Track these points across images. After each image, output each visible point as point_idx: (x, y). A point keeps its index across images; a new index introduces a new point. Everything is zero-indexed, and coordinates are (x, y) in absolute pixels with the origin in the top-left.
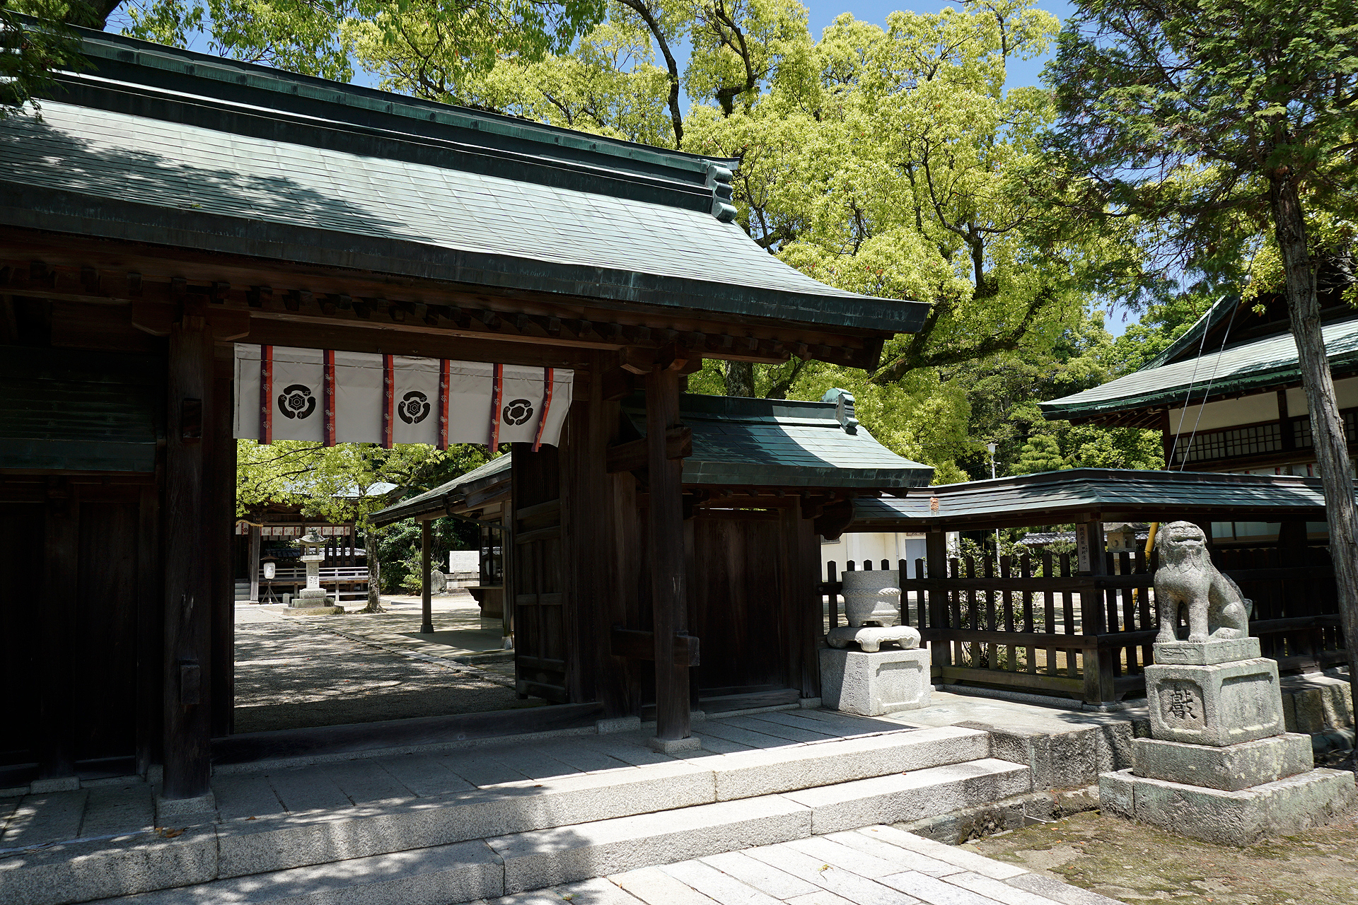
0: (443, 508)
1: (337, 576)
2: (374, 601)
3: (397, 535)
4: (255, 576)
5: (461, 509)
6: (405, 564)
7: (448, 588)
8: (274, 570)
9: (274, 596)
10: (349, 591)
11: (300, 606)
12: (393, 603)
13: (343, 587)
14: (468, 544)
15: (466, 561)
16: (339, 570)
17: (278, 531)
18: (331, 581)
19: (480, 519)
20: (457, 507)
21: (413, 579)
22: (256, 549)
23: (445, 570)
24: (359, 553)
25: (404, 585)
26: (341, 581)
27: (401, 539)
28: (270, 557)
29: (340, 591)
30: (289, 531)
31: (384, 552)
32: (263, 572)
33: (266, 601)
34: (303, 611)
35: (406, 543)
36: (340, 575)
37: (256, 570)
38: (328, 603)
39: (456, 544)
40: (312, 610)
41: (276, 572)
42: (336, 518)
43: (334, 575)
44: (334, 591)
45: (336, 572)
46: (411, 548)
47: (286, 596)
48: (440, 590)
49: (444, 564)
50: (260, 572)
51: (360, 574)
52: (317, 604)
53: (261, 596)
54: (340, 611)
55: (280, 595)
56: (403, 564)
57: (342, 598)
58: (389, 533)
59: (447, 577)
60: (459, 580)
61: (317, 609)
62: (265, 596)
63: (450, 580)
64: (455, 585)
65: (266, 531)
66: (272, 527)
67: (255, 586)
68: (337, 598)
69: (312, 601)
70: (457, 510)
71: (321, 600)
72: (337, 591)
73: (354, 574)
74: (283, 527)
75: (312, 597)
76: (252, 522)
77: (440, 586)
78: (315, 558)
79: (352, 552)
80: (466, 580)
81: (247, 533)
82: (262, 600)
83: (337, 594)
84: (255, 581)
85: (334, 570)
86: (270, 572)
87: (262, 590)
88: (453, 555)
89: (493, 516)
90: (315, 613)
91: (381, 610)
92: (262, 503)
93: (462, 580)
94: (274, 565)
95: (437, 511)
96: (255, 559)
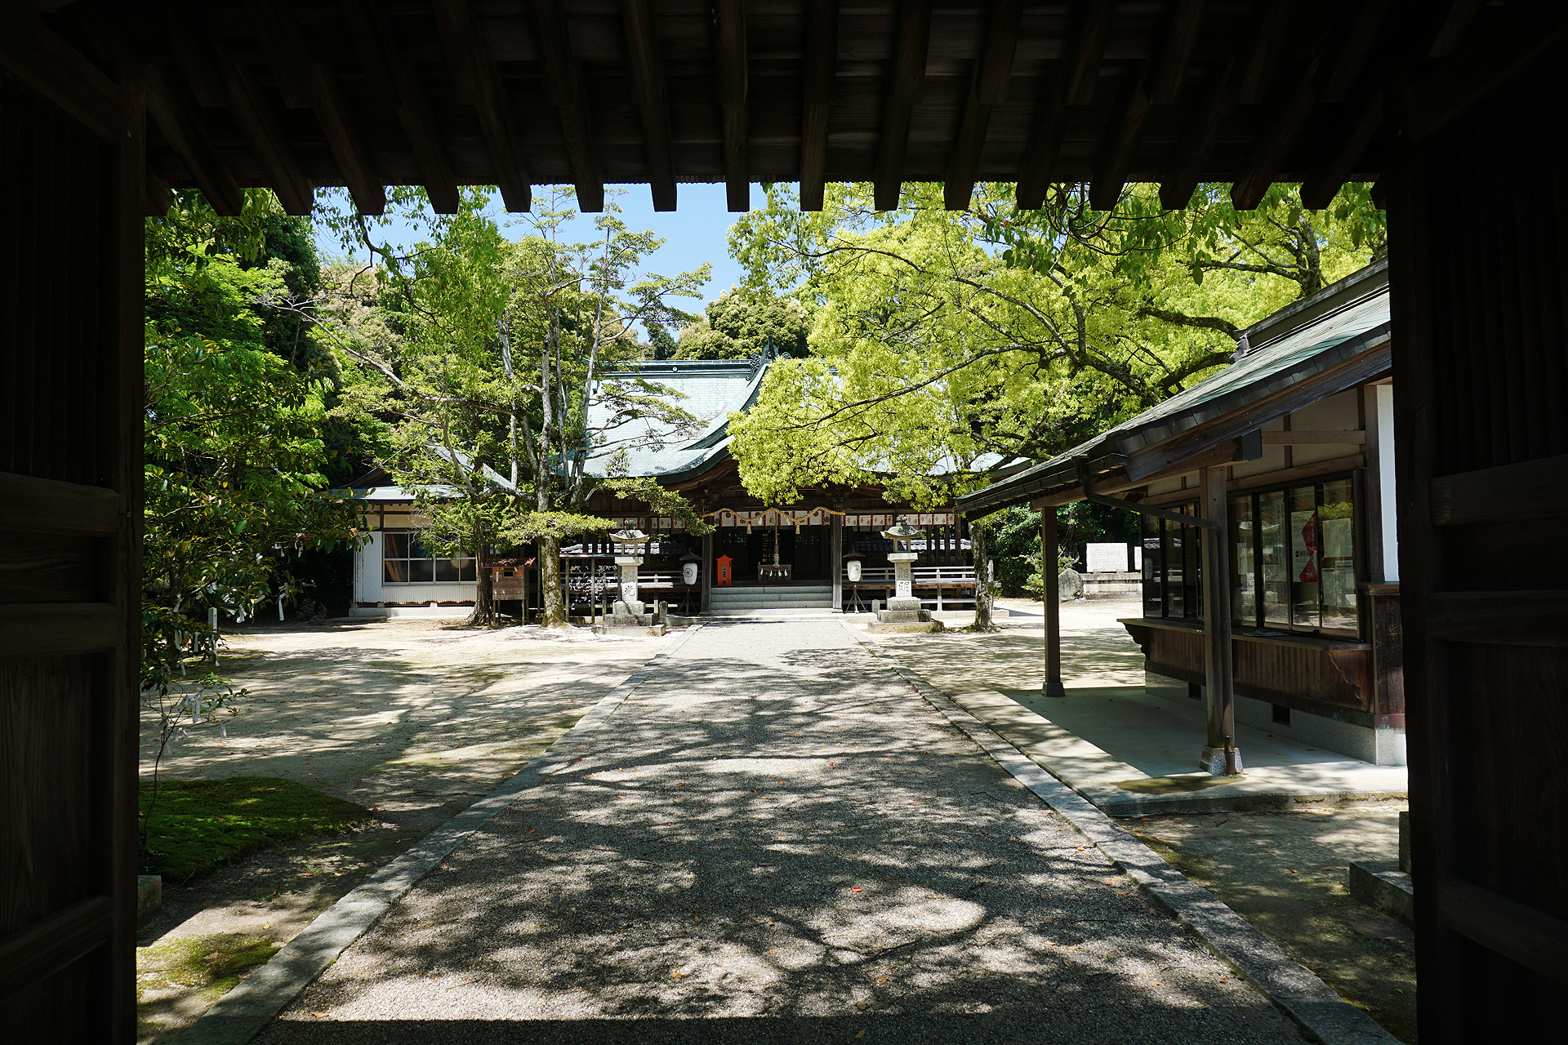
0: (1077, 484)
1: (939, 578)
2: (984, 615)
3: (1018, 524)
4: (837, 578)
5: (1112, 486)
6: (1029, 560)
7: (1085, 592)
8: (860, 569)
9: (861, 602)
10: (955, 597)
11: (887, 621)
12: (1012, 613)
13: (948, 593)
14: (1110, 534)
15: (1108, 556)
16: (941, 570)
17: (865, 520)
18: (932, 585)
19: (1142, 502)
20: (1103, 483)
21: (1037, 580)
22: (838, 543)
23: (1081, 568)
24: (965, 545)
25: (1027, 588)
26: (944, 585)
27: (1023, 528)
28: (854, 554)
29: (944, 597)
30: (879, 520)
31: (1002, 544)
32: (846, 572)
33: (851, 609)
34: (890, 628)
35: (1029, 532)
36: (942, 576)
37: (838, 570)
38: (923, 618)
39: (1095, 533)
40: (902, 626)
41: (862, 572)
42: (922, 504)
43: (935, 576)
44: (935, 597)
45: (938, 573)
46: (1035, 539)
47: (876, 603)
48: (1075, 595)
49: (1080, 560)
50: (843, 572)
51: (967, 576)
52: (909, 618)
53: (846, 602)
54: (939, 628)
55: (868, 602)
56: (1026, 559)
57: (946, 607)
58: (1009, 520)
59: (1084, 577)
60: (1100, 582)
61: (909, 624)
62: (850, 602)
63: (1088, 582)
64: (1094, 588)
65: (851, 521)
66: (858, 515)
67: (838, 591)
68: (940, 606)
69: (902, 613)
70: (1103, 488)
71: (914, 613)
72: (940, 598)
73: (960, 576)
74: (872, 515)
75: (903, 609)
76: (832, 509)
77: (1074, 590)
78: (905, 556)
79: (958, 544)
80: (1109, 581)
81: (828, 523)
82: (847, 608)
83: (939, 601)
84: (838, 583)
85: (935, 571)
86: (854, 572)
87: (847, 595)
88: (1091, 548)
89: (1165, 499)
90: (906, 631)
91: (993, 628)
92: (819, 485)
93: (1104, 582)
94: (859, 564)
95: (1068, 491)
96: (837, 558)
